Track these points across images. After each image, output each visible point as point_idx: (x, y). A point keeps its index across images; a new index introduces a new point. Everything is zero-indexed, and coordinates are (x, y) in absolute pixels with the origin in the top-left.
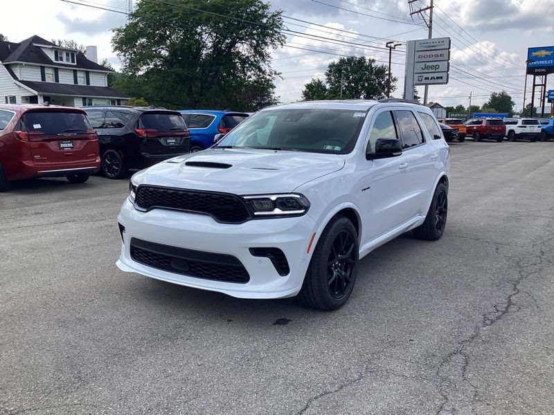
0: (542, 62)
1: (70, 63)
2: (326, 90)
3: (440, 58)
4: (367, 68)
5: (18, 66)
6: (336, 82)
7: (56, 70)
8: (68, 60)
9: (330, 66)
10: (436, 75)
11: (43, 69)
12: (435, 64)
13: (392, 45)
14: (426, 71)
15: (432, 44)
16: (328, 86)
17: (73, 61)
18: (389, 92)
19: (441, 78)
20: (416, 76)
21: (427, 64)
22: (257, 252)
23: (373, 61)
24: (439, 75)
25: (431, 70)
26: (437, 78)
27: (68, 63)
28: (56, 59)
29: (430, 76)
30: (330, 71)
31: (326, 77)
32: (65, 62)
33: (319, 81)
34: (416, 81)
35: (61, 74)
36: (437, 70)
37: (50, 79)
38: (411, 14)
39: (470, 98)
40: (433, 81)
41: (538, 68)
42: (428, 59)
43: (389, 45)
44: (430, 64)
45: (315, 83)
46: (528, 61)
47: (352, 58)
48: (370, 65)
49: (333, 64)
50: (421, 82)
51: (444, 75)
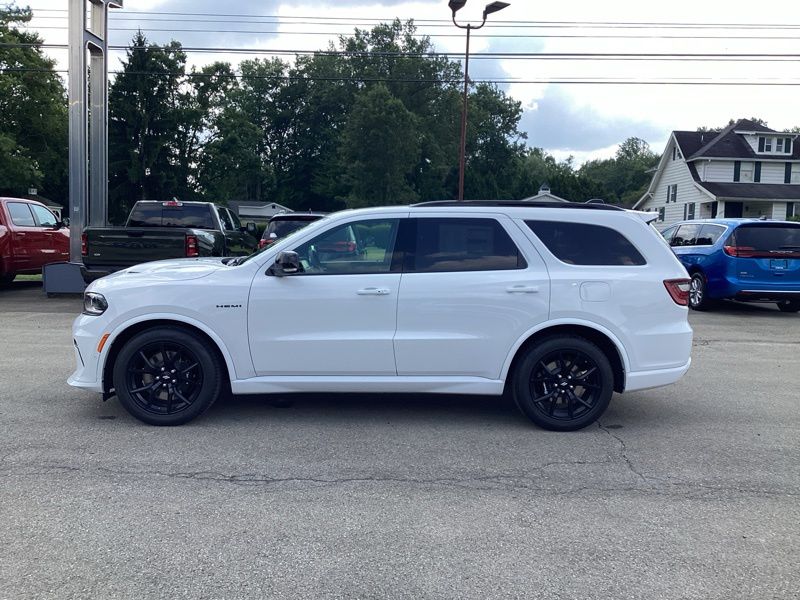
1: (783, 153)
5: (703, 163)
7: (758, 165)
8: (779, 149)
11: (737, 164)
17: (787, 150)
27: (779, 154)
28: (761, 149)
32: (774, 152)
35: (764, 170)
37: (747, 178)
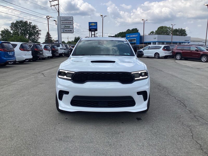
0: (93, 27)
2: (11, 33)
3: (70, 24)
4: (28, 25)
6: (15, 30)
9: (12, 24)
10: (69, 30)
12: (68, 25)
13: (49, 17)
14: (65, 28)
15: (67, 18)
16: (12, 32)
18: (38, 35)
19: (71, 31)
20: (62, 30)
21: (66, 25)
22: (139, 93)
23: (31, 23)
24: (70, 30)
25: (67, 28)
26: (70, 31)
29: (67, 30)
30: (12, 26)
31: (10, 28)
33: (7, 29)
34: (62, 31)
36: (69, 28)
38: (51, 6)
39: (68, 38)
40: (68, 32)
41: (92, 29)
42: (66, 24)
43: (47, 17)
44: (67, 26)
45: (6, 31)
46: (89, 27)
47: (22, 21)
48: (30, 24)
49: (13, 23)
50: (64, 32)
51: (72, 30)
